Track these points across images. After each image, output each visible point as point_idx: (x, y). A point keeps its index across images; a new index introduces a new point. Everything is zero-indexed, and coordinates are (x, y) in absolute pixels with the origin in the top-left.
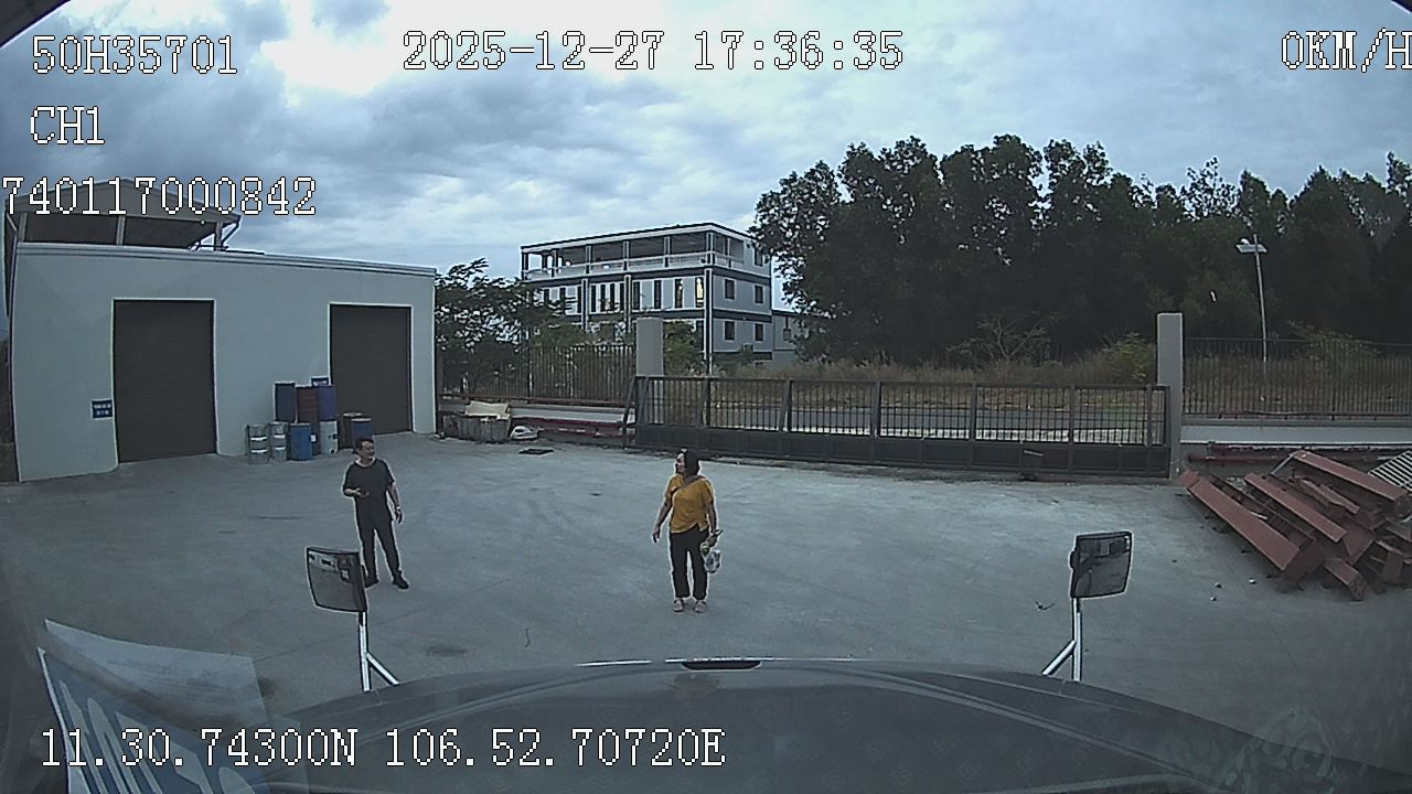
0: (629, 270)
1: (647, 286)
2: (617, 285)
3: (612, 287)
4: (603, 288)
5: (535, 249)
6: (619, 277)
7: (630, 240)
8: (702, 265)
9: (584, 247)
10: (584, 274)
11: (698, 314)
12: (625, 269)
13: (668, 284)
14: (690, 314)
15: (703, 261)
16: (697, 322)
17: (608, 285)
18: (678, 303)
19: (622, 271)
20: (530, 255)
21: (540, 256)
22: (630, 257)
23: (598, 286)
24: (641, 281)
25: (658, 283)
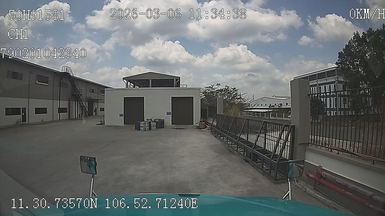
0: (318, 83)
1: (323, 87)
2: (316, 87)
3: (315, 88)
4: (313, 88)
6: (315, 85)
7: (318, 74)
8: (335, 80)
9: (307, 77)
11: (335, 96)
12: (317, 83)
13: (327, 86)
14: (333, 96)
15: (335, 79)
19: (317, 84)
22: (318, 79)
23: (311, 88)
24: (321, 86)
25: (325, 86)
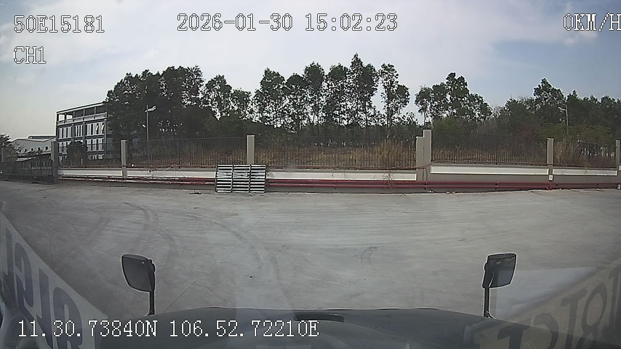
0: (85, 120)
1: (89, 125)
2: (81, 126)
3: (80, 126)
4: (78, 127)
5: (61, 113)
6: (82, 123)
7: (85, 109)
8: (104, 118)
9: (72, 112)
10: (72, 122)
11: (102, 136)
13: (95, 125)
14: (101, 137)
15: (104, 116)
16: (103, 139)
17: (79, 126)
18: (97, 133)
19: (82, 121)
20: (60, 115)
21: (64, 116)
22: (85, 115)
23: (76, 126)
25: (92, 125)
